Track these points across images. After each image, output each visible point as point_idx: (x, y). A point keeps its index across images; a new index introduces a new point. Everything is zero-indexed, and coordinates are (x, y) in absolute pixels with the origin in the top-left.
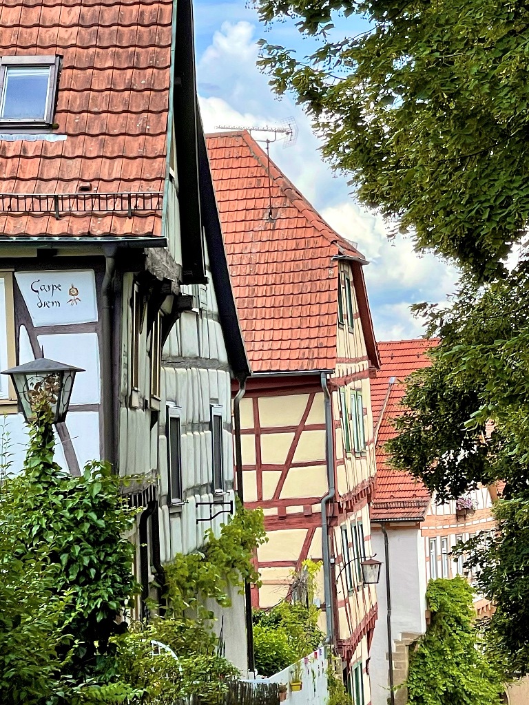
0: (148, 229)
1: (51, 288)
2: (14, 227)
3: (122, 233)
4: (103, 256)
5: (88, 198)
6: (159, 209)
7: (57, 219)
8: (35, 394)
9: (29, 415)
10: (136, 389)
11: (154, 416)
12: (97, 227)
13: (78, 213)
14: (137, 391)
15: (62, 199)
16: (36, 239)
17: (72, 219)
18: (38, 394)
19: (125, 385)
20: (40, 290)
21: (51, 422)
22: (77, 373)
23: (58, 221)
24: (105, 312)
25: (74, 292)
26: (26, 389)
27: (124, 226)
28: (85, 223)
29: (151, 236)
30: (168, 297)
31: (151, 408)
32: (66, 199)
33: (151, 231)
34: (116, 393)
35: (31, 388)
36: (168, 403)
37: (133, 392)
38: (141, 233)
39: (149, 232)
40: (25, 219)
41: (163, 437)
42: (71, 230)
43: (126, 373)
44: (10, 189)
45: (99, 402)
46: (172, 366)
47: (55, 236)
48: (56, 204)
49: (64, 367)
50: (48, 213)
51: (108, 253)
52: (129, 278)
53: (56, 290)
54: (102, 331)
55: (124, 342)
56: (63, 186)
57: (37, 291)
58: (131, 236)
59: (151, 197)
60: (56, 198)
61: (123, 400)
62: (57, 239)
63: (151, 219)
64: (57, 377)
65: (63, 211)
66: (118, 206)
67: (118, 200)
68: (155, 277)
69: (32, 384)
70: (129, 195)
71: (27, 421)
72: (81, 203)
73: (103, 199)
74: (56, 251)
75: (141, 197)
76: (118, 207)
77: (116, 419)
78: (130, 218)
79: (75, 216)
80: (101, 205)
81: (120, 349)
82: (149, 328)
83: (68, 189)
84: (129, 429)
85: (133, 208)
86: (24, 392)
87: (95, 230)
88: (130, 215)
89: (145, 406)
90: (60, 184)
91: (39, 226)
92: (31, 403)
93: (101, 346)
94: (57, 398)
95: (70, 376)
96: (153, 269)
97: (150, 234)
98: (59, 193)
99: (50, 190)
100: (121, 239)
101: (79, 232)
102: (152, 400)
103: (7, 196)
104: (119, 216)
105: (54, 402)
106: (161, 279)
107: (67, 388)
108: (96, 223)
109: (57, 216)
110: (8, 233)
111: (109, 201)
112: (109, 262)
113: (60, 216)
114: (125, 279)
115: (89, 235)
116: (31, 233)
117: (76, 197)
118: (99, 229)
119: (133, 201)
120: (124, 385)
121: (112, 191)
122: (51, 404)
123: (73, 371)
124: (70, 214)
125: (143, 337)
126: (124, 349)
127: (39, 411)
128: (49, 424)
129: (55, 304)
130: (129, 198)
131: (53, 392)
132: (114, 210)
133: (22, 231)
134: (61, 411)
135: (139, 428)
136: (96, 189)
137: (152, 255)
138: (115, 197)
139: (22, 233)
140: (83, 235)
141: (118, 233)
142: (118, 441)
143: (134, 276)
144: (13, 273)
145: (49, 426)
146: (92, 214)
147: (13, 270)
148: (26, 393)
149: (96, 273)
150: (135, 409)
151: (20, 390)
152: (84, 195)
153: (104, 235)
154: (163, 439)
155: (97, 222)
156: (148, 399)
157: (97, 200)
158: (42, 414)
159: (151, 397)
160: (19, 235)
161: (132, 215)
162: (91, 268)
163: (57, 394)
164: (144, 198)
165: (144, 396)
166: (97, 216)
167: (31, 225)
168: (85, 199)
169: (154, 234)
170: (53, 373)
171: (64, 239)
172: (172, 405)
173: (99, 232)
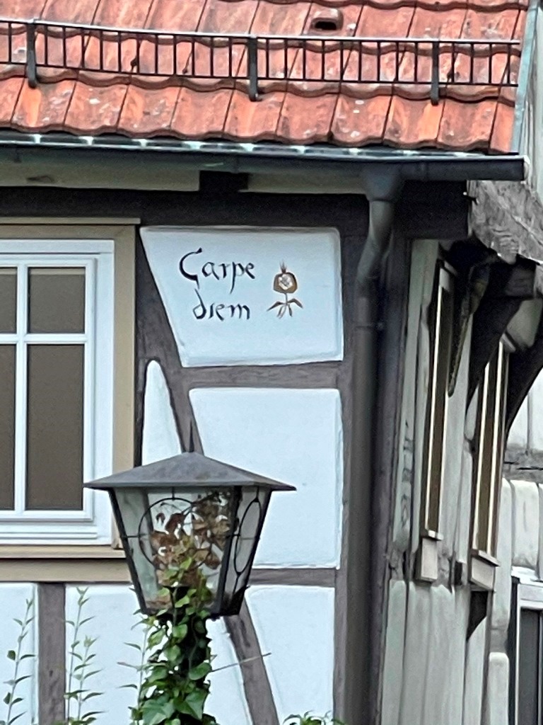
0: (479, 133)
1: (230, 270)
2: (146, 114)
3: (412, 140)
4: (363, 197)
5: (332, 49)
6: (509, 84)
7: (253, 99)
8: (168, 541)
9: (152, 593)
10: (432, 534)
11: (479, 602)
12: (350, 123)
13: (305, 86)
14: (435, 540)
15: (268, 48)
16: (196, 146)
17: (290, 99)
18: (175, 542)
19: (404, 524)
20: (201, 276)
21: (204, 614)
22: (274, 494)
23: (255, 104)
24: (363, 338)
25: (285, 282)
26: (145, 529)
27: (420, 123)
28: (322, 111)
29: (486, 152)
30: (525, 305)
31: (471, 582)
32: (276, 48)
33: (485, 137)
34: (382, 542)
35: (160, 527)
36: (517, 571)
37: (425, 541)
38: (459, 142)
39: (480, 142)
40: (171, 94)
41: (500, 657)
42: (286, 127)
43: (408, 494)
44: (139, 17)
45: (336, 564)
46: (532, 478)
47: (246, 140)
48: (253, 60)
49: (241, 479)
50: (229, 83)
51: (377, 189)
52: (426, 254)
53: (242, 278)
54: (353, 385)
55: (406, 414)
56: (271, 15)
57: (194, 278)
58: (433, 148)
59: (490, 53)
60: (252, 45)
61: (397, 561)
62: (249, 148)
63: (488, 107)
64: (224, 502)
65: (267, 78)
66: (405, 71)
67: (409, 56)
68: (493, 252)
69: (161, 516)
70: (436, 44)
71: (144, 609)
72: (314, 60)
73: (369, 51)
74: (244, 179)
75: (463, 51)
76: (406, 74)
77: (377, 609)
78: (435, 104)
79: (298, 93)
80: (365, 67)
81: (396, 433)
82: (475, 380)
83: (284, 24)
84: (409, 636)
85: (443, 77)
86: (140, 536)
87: (345, 130)
88: (435, 95)
89: (456, 577)
90: (264, 10)
91: (208, 113)
92: (156, 564)
93: (350, 422)
94: (220, 554)
95: (256, 500)
96: (489, 235)
97: (483, 147)
98: (260, 32)
99: (239, 23)
100: (409, 154)
101: (306, 134)
102: (475, 562)
103: (131, 35)
104: (408, 97)
105: (212, 563)
106: (509, 259)
107: (248, 530)
108: (349, 112)
109: (253, 91)
110: (128, 128)
111: (385, 59)
112: (378, 212)
113: (261, 91)
114: (416, 256)
115: (330, 141)
116: (185, 131)
117: (303, 44)
118: (356, 127)
119: (445, 60)
120: (400, 525)
121: (394, 34)
122: (205, 570)
123: (266, 489)
124: (285, 87)
125: (455, 403)
126: (405, 432)
127: (176, 584)
128: (198, 619)
129: (237, 310)
130: (436, 51)
131: (213, 539)
132: (396, 80)
133: (164, 126)
134: (229, 589)
135: (437, 634)
136: (353, 26)
137: (487, 196)
138: (399, 48)
139: (163, 130)
140: (315, 142)
141: (403, 139)
142: (380, 666)
143: (441, 249)
144: (137, 227)
145: (199, 624)
146: (339, 89)
147: (138, 221)
148: (146, 538)
149: (343, 237)
150: (428, 584)
151: (131, 530)
152: (323, 41)
153: (369, 144)
154: (500, 664)
155: (351, 109)
156: (463, 559)
157: (355, 54)
158: (182, 592)
159: (473, 555)
160: (157, 136)
161: (441, 95)
162: (332, 226)
163: (222, 544)
164: (472, 53)
165: (454, 553)
166: (352, 95)
167: (188, 111)
168: (324, 50)
169: (493, 146)
170: (215, 491)
171: (266, 150)
172: (526, 576)
173: (355, 136)
